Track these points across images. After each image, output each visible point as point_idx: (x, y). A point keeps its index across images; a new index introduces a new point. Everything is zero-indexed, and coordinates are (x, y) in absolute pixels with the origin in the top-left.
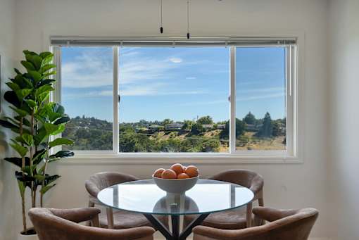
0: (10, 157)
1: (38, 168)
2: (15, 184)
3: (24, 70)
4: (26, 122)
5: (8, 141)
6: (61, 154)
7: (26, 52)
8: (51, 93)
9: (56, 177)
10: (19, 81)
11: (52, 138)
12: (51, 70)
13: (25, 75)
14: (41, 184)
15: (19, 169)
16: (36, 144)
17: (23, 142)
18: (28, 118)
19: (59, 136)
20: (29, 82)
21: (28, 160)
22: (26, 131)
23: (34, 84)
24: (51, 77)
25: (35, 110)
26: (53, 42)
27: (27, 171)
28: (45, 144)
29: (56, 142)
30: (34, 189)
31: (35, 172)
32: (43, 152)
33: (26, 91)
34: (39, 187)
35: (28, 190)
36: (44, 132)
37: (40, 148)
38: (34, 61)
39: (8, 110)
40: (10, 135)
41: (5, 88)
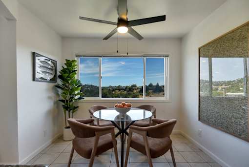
0: (61, 99)
1: (71, 104)
2: (62, 109)
3: (65, 67)
4: (66, 87)
5: (60, 94)
6: (79, 98)
7: (66, 60)
8: (76, 75)
9: (78, 107)
10: (64, 71)
11: (76, 92)
12: (76, 67)
13: (66, 69)
14: (72, 109)
15: (64, 104)
16: (70, 95)
17: (65, 94)
18: (67, 85)
19: (79, 91)
21: (67, 100)
22: (67, 90)
23: (69, 72)
24: (76, 69)
25: (70, 81)
26: (77, 56)
27: (66, 105)
28: (73, 95)
29: (76, 95)
31: (70, 105)
32: (73, 97)
33: (67, 75)
34: (71, 111)
35: (67, 112)
36: (73, 90)
38: (69, 63)
39: (59, 82)
40: (60, 91)
41: (58, 74)
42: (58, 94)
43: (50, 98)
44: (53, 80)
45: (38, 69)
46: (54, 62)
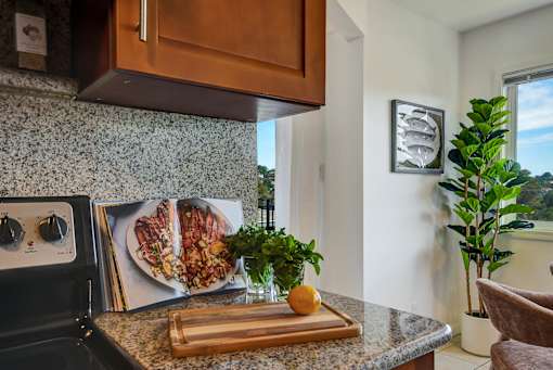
0: (453, 224)
1: (486, 239)
2: (459, 255)
3: (469, 124)
4: (471, 184)
5: (452, 207)
6: (514, 225)
7: (473, 102)
8: (503, 147)
9: (509, 253)
10: (465, 137)
11: (503, 204)
12: (504, 119)
13: (471, 129)
14: (489, 259)
15: (463, 240)
16: (483, 210)
17: (468, 208)
18: (474, 179)
19: (513, 201)
20: (476, 135)
21: (473, 229)
22: (473, 196)
23: (482, 138)
24: (503, 127)
25: (483, 169)
26: (507, 81)
27: (473, 242)
28: (493, 211)
29: (509, 209)
30: (480, 266)
31: (481, 245)
32: (491, 220)
33: (473, 148)
34: (487, 264)
35: (473, 263)
36: (492, 196)
37: (488, 215)
38: (482, 111)
39: (452, 171)
40: (453, 199)
41: (449, 146)
42: (446, 208)
43: (426, 217)
44: (436, 166)
45: (400, 141)
46: (439, 117)
